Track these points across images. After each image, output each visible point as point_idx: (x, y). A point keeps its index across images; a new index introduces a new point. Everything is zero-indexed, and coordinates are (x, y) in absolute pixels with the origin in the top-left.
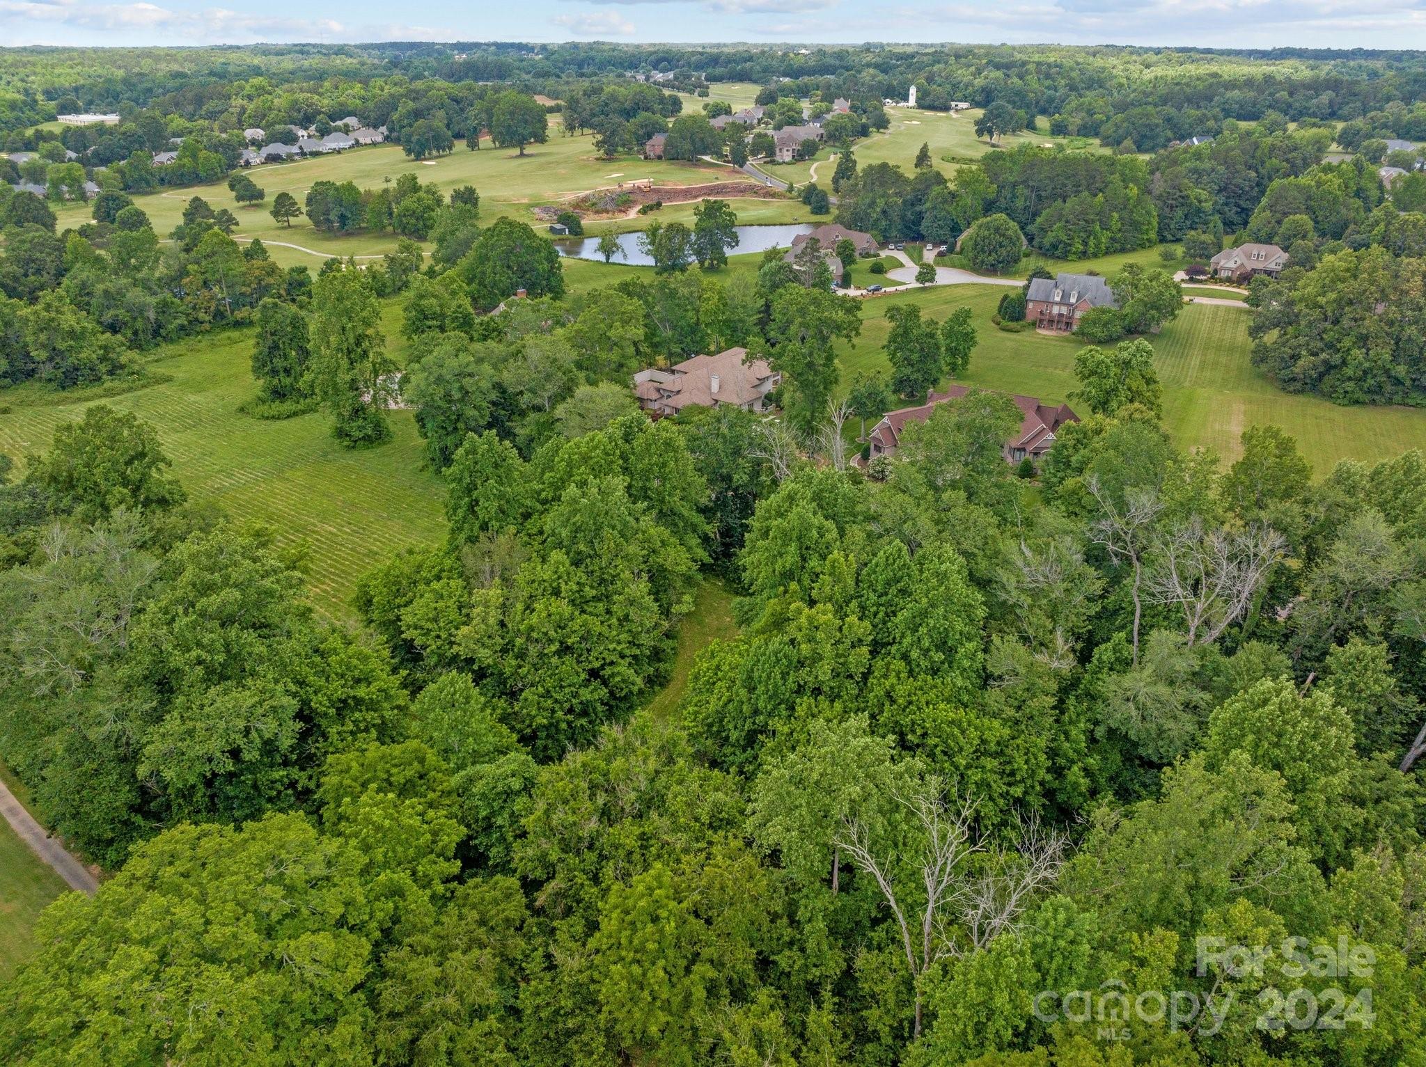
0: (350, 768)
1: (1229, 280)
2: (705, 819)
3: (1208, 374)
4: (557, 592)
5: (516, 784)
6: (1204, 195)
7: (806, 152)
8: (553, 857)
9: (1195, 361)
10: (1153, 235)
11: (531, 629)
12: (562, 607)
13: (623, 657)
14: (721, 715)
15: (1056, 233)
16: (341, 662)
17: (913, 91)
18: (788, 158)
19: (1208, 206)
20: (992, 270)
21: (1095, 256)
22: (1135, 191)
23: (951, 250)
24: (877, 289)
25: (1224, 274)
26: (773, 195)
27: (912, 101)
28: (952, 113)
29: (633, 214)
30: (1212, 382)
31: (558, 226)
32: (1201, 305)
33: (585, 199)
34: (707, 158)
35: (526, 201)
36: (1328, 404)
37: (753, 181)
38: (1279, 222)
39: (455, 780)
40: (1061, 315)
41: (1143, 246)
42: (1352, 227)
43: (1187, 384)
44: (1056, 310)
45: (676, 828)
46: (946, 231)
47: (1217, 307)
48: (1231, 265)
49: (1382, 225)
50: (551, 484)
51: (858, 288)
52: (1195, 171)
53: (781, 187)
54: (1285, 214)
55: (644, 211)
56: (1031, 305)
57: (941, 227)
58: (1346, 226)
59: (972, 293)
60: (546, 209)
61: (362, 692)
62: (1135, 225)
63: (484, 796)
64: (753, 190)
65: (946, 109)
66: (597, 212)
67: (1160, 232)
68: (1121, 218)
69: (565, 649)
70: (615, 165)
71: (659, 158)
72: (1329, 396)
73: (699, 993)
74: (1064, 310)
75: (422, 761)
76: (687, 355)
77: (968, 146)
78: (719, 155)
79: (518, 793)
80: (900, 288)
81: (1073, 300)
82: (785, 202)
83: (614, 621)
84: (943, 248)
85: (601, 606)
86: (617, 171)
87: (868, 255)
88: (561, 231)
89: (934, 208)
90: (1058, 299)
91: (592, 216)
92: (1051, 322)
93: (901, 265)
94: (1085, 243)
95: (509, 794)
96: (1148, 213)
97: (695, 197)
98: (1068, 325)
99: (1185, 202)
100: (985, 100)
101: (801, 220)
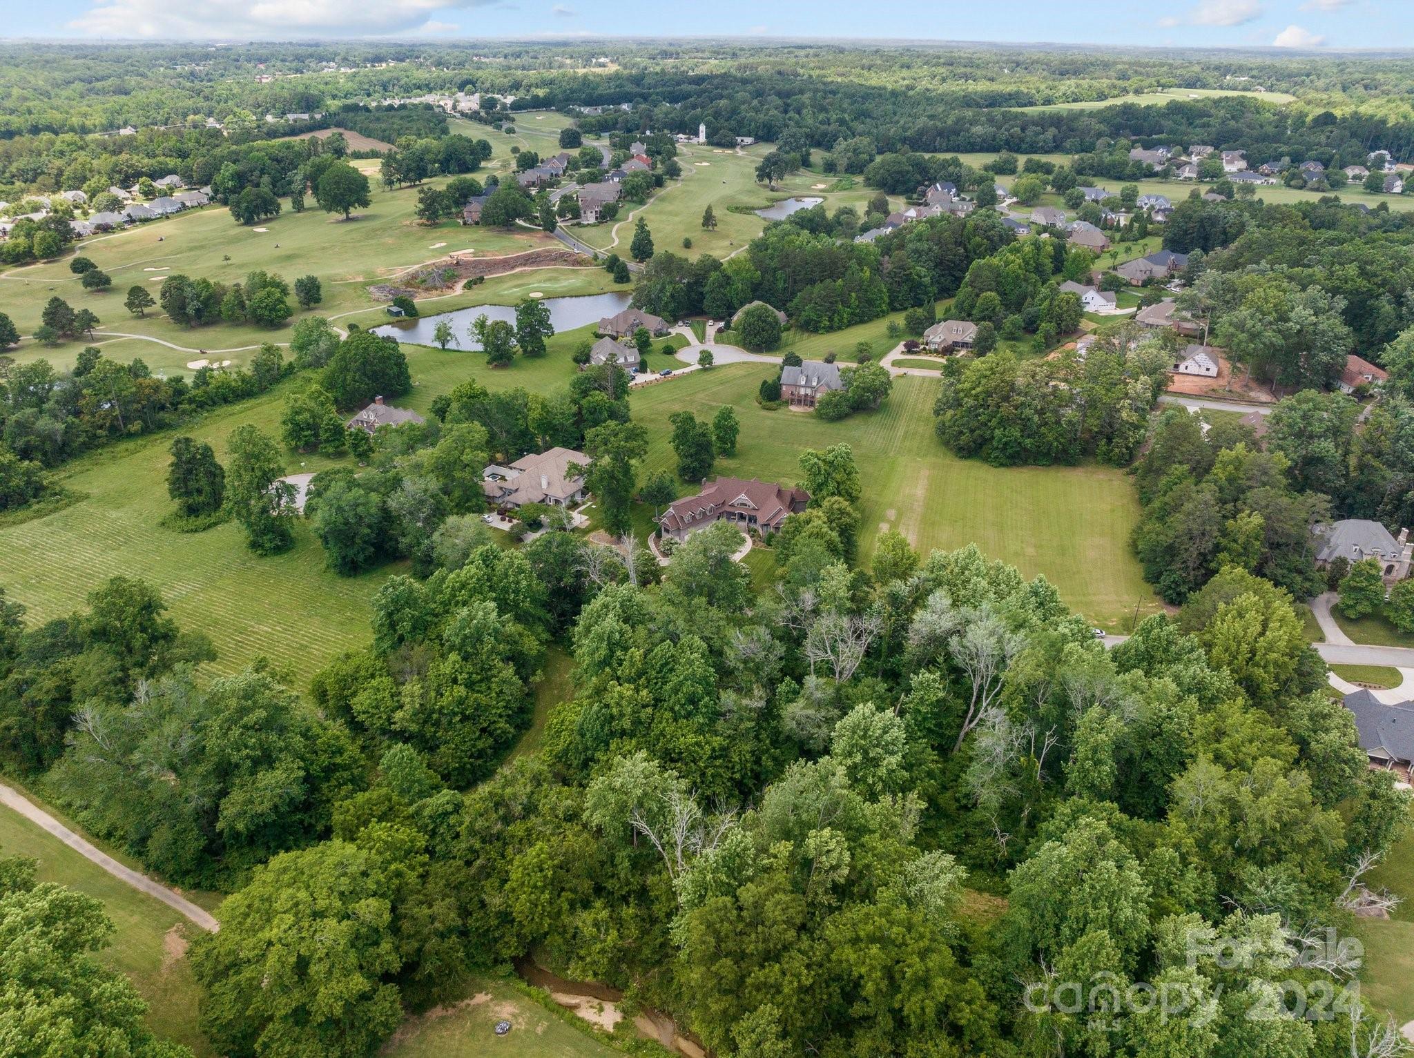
0: (349, 810)
1: (936, 351)
2: (561, 816)
3: (907, 444)
4: (455, 681)
5: (450, 808)
6: (923, 271)
7: (608, 214)
8: (477, 846)
9: (901, 433)
10: (884, 307)
11: (442, 707)
12: (461, 691)
13: (501, 716)
14: (566, 751)
15: (808, 312)
16: (323, 743)
17: (702, 128)
18: (592, 220)
19: (927, 280)
20: (757, 348)
21: (840, 328)
22: (868, 274)
23: (728, 326)
24: (668, 373)
25: (933, 347)
26: (580, 263)
27: (702, 138)
28: (738, 149)
29: (459, 289)
30: (910, 451)
31: (395, 309)
32: (913, 377)
33: (414, 276)
34: (520, 222)
35: (360, 279)
36: (986, 466)
37: (562, 247)
38: (978, 295)
39: (412, 809)
40: (806, 395)
41: (877, 316)
42: (1029, 300)
43: (891, 454)
44: (803, 391)
45: (545, 824)
46: (723, 310)
47: (924, 378)
48: (937, 340)
49: (1047, 303)
50: (441, 603)
51: (653, 372)
52: (916, 251)
53: (587, 255)
54: (982, 290)
55: (469, 286)
56: (784, 388)
57: (719, 307)
58: (1025, 298)
59: (741, 372)
60: (381, 289)
61: (338, 760)
62: (870, 302)
63: (431, 817)
64: (562, 258)
65: (732, 145)
66: (427, 290)
67: (890, 304)
68: (858, 297)
69: (465, 718)
70: (437, 232)
71: (477, 223)
72: (986, 459)
73: (566, 906)
74: (809, 391)
75: (390, 800)
76: (520, 454)
77: (750, 192)
78: (532, 220)
79: (451, 813)
80: (687, 370)
81: (814, 384)
82: (592, 269)
83: (494, 695)
84: (722, 324)
85: (484, 686)
86: (439, 239)
87: (661, 335)
88: (398, 314)
89: (712, 291)
90: (803, 383)
91: (424, 294)
92: (800, 401)
93: (688, 344)
94: (831, 319)
95: (446, 814)
96: (880, 291)
97: (513, 268)
98: (812, 404)
99: (908, 278)
100: (766, 134)
101: (606, 290)
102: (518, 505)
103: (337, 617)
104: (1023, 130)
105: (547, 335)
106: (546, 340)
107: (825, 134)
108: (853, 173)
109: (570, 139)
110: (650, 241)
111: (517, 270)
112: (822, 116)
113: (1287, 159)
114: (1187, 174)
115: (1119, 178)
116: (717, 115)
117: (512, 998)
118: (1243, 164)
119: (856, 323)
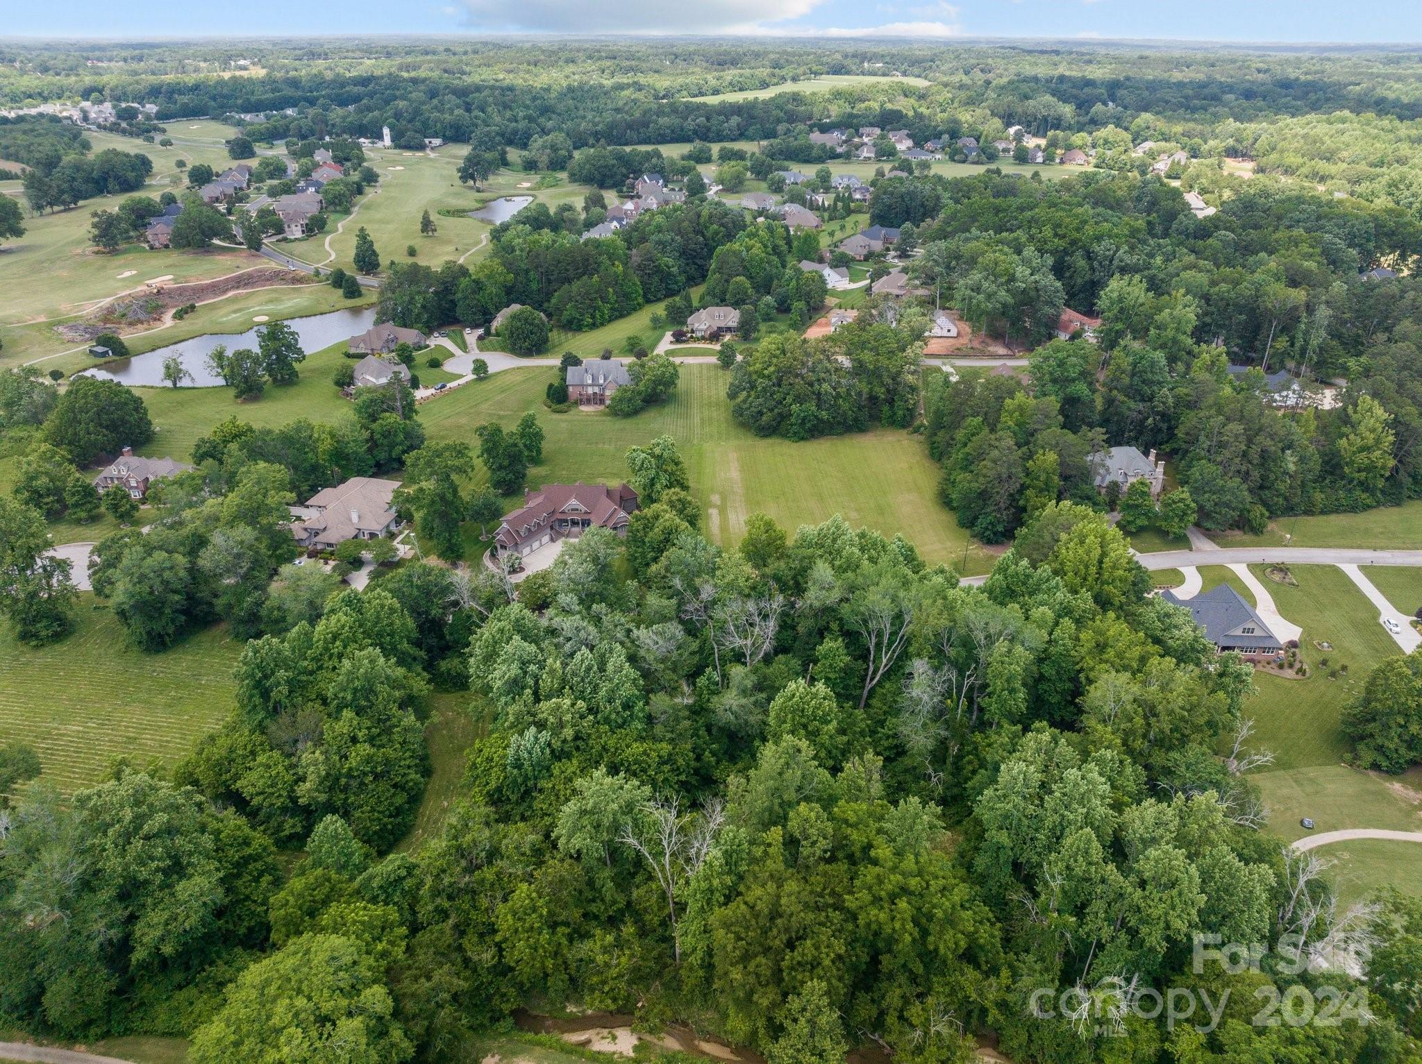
1: (703, 338)
3: (707, 430)
4: (354, 740)
6: (670, 262)
7: (315, 227)
9: (697, 420)
10: (640, 300)
11: (350, 769)
13: (409, 767)
15: (569, 312)
17: (386, 131)
18: (299, 235)
19: (675, 270)
20: (528, 353)
21: (602, 324)
22: (621, 268)
23: (488, 333)
24: (444, 386)
25: (699, 334)
26: (300, 280)
27: (387, 140)
28: (428, 151)
29: (168, 320)
30: (711, 436)
31: (100, 349)
32: (690, 365)
33: (110, 311)
34: (216, 241)
35: (42, 319)
36: (787, 442)
37: (273, 265)
38: (727, 281)
39: (356, 884)
40: (595, 394)
41: (635, 310)
42: (775, 282)
43: (695, 442)
44: (590, 391)
46: (479, 317)
47: (701, 365)
48: (703, 327)
49: (794, 282)
51: (426, 387)
52: (659, 242)
53: (305, 270)
54: (731, 276)
55: (179, 316)
56: (571, 389)
57: (475, 314)
58: (771, 280)
59: (519, 378)
60: (73, 328)
62: (627, 296)
64: (277, 277)
65: (422, 147)
66: (131, 324)
67: (645, 296)
68: (615, 292)
69: (377, 777)
70: (120, 260)
71: (167, 246)
72: (784, 436)
74: (596, 390)
76: (314, 490)
77: (456, 194)
78: (232, 238)
80: (461, 381)
81: (601, 381)
82: (315, 286)
84: (481, 331)
86: (127, 266)
87: (420, 348)
88: (104, 354)
89: (465, 298)
90: (590, 382)
91: (128, 330)
92: (589, 400)
93: (452, 355)
94: (593, 317)
96: (634, 284)
97: (225, 292)
98: (602, 401)
99: (658, 270)
100: (456, 135)
101: (337, 306)
102: (330, 545)
103: (160, 699)
104: (708, 119)
105: (298, 360)
106: (296, 366)
107: (515, 132)
108: (554, 170)
109: (241, 149)
110: (374, 251)
111: (230, 294)
112: (508, 114)
113: (946, 137)
114: (865, 154)
115: (807, 161)
116: (398, 115)
117: (522, 1052)
118: (909, 143)
119: (617, 318)
